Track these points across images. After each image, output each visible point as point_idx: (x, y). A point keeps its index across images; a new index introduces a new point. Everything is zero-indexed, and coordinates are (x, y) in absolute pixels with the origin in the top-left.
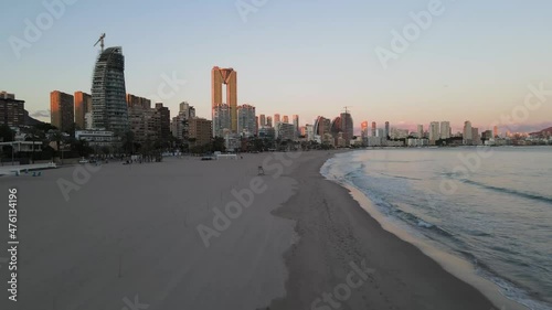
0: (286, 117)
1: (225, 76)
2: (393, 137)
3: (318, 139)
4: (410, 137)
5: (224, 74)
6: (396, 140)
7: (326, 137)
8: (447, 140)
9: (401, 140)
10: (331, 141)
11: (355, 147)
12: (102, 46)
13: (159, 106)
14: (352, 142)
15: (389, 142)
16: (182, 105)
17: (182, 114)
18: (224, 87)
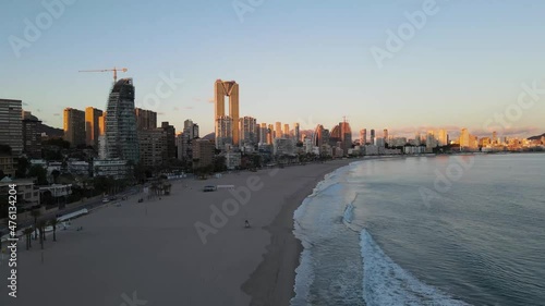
0: (287, 126)
1: (228, 89)
2: (391, 145)
3: (316, 151)
4: (408, 145)
5: (227, 87)
6: (393, 148)
7: (325, 148)
8: (444, 147)
9: (399, 148)
10: (329, 151)
11: (353, 156)
12: (115, 78)
13: (165, 124)
14: (350, 151)
15: (387, 151)
16: (187, 122)
17: (186, 131)
18: (227, 99)
